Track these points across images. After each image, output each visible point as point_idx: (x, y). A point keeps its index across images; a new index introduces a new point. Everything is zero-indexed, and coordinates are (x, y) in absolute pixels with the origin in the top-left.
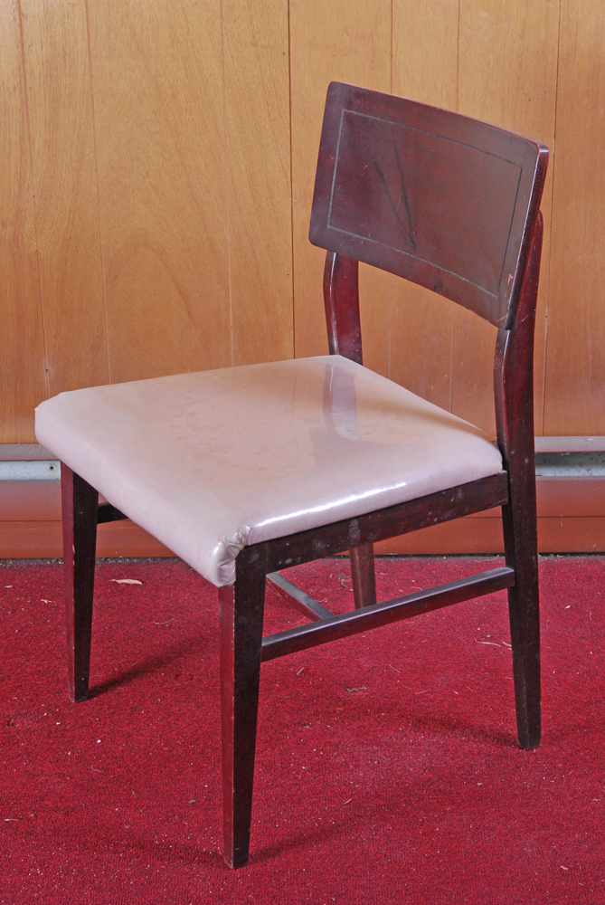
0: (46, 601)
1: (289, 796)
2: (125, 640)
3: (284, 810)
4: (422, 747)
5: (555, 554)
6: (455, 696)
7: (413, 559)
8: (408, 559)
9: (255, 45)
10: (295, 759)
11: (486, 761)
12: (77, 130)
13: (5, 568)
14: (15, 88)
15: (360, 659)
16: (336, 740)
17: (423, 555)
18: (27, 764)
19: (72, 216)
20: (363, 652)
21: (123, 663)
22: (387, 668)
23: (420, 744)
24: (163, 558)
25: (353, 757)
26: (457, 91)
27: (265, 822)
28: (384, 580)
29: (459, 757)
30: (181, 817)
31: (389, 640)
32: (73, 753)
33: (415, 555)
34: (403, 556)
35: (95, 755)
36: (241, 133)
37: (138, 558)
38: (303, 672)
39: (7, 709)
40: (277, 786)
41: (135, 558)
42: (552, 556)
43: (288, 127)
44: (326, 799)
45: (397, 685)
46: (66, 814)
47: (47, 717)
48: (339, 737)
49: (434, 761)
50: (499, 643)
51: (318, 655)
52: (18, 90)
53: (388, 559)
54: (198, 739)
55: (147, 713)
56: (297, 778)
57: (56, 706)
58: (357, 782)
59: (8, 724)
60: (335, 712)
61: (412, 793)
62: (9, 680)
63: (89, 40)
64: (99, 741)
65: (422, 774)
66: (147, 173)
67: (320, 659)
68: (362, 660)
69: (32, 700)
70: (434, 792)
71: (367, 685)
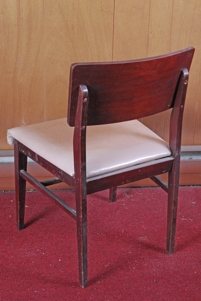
0: (27, 206)
1: (132, 279)
2: (58, 221)
3: (132, 284)
4: (172, 259)
5: (197, 185)
6: (178, 239)
7: (150, 188)
8: (148, 188)
9: (102, 11)
10: (130, 264)
11: (195, 264)
12: (38, 40)
13: (8, 193)
14: (16, 25)
15: (142, 226)
16: (142, 257)
17: (153, 187)
18: (37, 270)
19: (34, 70)
20: (142, 223)
21: (60, 230)
22: (152, 229)
23: (171, 258)
24: (63, 189)
25: (150, 264)
26: (171, 28)
27: (126, 289)
28: (142, 196)
29: (185, 262)
30: (97, 289)
31: (150, 219)
32: (52, 265)
33: (150, 187)
34: (146, 187)
35: (60, 265)
36: (95, 42)
37: (55, 189)
38: (124, 231)
39: (24, 248)
40: (127, 275)
41: (54, 189)
42: (196, 186)
43: (112, 40)
44: (145, 280)
45: (157, 236)
46: (56, 289)
47: (39, 251)
48: (143, 256)
49: (178, 264)
50: (187, 219)
51: (127, 225)
52: (17, 25)
53: (141, 188)
54: (94, 258)
55: (74, 248)
56: (132, 272)
57: (41, 247)
58: (154, 273)
59: (26, 254)
60: (139, 246)
61: (173, 276)
62: (22, 237)
63: (43, 8)
64: (60, 260)
65: (175, 269)
66: (62, 56)
67: (129, 227)
68: (143, 227)
69: (32, 245)
70: (181, 275)
71: (147, 236)
